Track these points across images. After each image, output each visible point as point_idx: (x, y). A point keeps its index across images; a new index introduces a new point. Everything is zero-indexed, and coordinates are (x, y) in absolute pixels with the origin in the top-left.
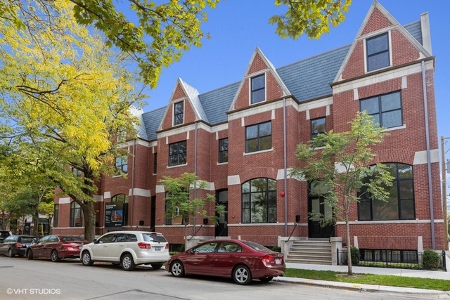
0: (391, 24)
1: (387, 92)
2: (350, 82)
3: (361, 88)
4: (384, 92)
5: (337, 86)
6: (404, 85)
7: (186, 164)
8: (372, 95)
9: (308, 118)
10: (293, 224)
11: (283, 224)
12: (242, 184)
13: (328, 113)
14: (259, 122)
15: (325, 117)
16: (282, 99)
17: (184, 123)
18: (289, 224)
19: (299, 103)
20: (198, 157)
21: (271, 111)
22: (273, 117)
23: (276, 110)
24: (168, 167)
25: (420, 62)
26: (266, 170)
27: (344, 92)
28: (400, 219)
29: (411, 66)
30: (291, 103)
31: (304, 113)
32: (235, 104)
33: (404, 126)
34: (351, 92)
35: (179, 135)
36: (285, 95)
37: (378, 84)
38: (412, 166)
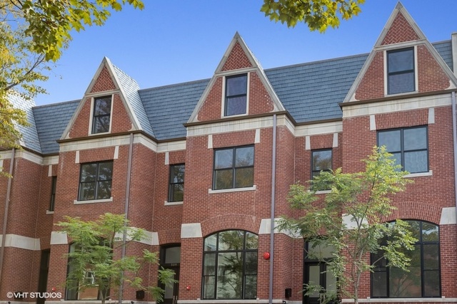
0: (417, 38)
1: (411, 125)
2: (366, 106)
3: (379, 115)
4: (406, 124)
5: (349, 108)
6: (431, 120)
7: (111, 199)
8: (392, 126)
9: (308, 147)
10: (280, 301)
11: (266, 301)
12: (205, 238)
13: (335, 144)
14: (236, 144)
15: (331, 149)
16: (272, 115)
17: (110, 132)
18: (275, 301)
19: (296, 124)
20: (132, 189)
21: (255, 131)
22: (257, 140)
23: (263, 130)
24: (76, 202)
25: (449, 92)
26: (243, 219)
27: (357, 118)
28: (423, 296)
29: (439, 96)
30: (284, 122)
31: (302, 139)
32: (199, 113)
33: (430, 173)
34: (366, 118)
35: (100, 149)
36: (276, 110)
37: (401, 112)
38: (438, 226)
